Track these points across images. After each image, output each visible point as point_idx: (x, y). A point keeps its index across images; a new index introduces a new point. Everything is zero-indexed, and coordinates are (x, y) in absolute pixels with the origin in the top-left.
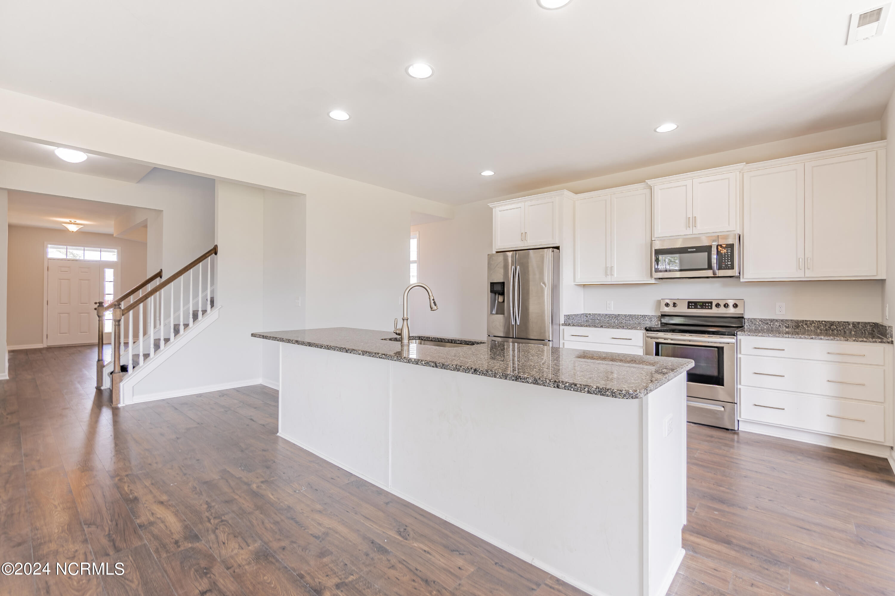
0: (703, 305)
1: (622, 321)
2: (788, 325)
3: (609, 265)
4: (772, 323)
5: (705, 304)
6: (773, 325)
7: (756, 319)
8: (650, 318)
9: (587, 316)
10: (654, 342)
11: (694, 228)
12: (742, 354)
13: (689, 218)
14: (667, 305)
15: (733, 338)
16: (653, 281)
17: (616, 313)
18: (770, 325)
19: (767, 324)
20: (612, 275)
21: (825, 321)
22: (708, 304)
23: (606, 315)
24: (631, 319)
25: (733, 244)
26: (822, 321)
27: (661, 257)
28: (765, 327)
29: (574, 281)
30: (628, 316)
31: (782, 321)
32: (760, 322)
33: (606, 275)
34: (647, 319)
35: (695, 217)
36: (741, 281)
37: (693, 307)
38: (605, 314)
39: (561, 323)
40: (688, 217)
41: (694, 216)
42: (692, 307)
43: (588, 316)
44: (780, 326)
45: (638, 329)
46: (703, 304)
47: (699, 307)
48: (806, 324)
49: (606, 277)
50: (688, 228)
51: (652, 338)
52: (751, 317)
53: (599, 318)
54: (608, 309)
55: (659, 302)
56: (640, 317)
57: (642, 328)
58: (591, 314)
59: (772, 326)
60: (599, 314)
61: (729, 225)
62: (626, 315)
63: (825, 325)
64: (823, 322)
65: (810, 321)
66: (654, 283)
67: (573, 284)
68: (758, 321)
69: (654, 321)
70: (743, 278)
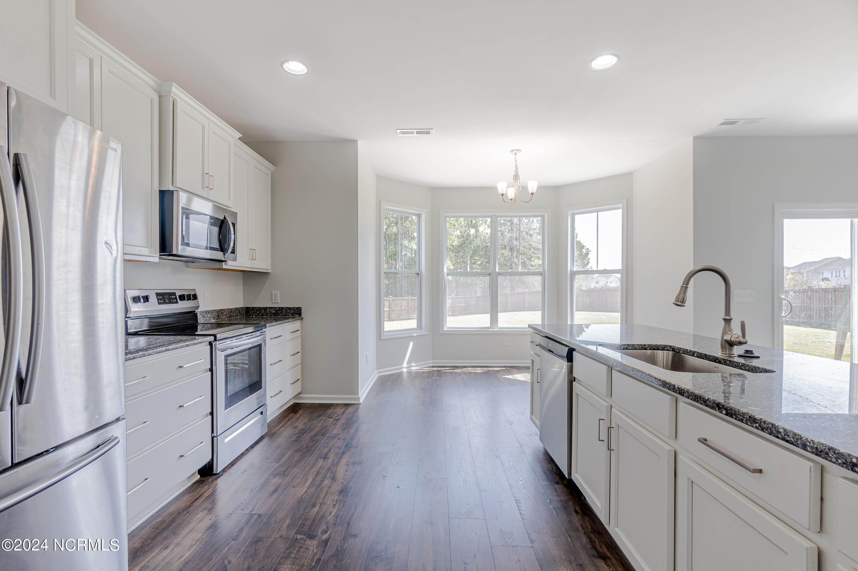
0: (169, 298)
5: (171, 297)
10: (224, 357)
11: (209, 190)
13: (206, 174)
22: (174, 297)
41: (210, 174)
46: (169, 296)
50: (205, 189)
51: (222, 350)
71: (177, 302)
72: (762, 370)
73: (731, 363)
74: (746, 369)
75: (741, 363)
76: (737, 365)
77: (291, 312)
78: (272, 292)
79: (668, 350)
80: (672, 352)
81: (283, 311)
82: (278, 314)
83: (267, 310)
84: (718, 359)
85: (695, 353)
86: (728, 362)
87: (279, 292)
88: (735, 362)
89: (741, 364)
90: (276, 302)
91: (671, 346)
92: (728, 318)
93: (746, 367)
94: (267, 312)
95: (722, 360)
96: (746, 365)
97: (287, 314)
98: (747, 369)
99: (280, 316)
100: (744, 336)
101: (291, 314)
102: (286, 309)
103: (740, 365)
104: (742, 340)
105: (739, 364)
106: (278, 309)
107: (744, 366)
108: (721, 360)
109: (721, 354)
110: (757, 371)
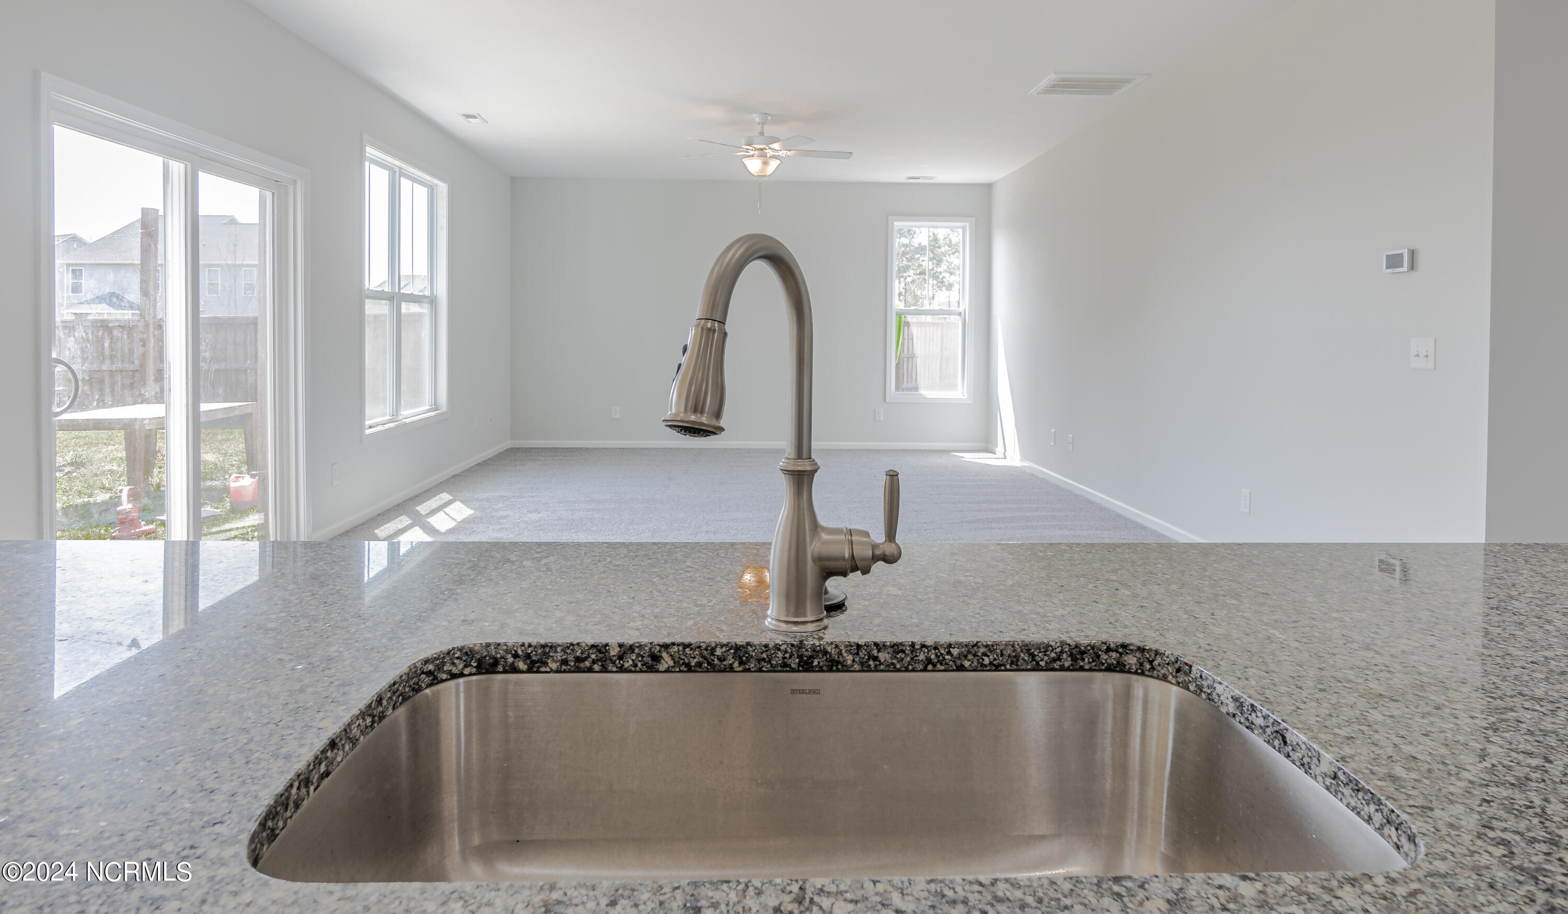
72: (1062, 652)
73: (901, 655)
74: (982, 665)
75: (960, 645)
76: (933, 657)
79: (454, 676)
80: (474, 678)
84: (825, 652)
85: (664, 655)
86: (883, 656)
88: (923, 646)
89: (955, 652)
91: (471, 650)
92: (805, 466)
93: (985, 654)
95: (849, 652)
96: (982, 650)
98: (991, 663)
100: (891, 534)
103: (952, 655)
104: (889, 549)
105: (949, 653)
107: (975, 655)
108: (840, 653)
109: (784, 627)
110: (1038, 663)
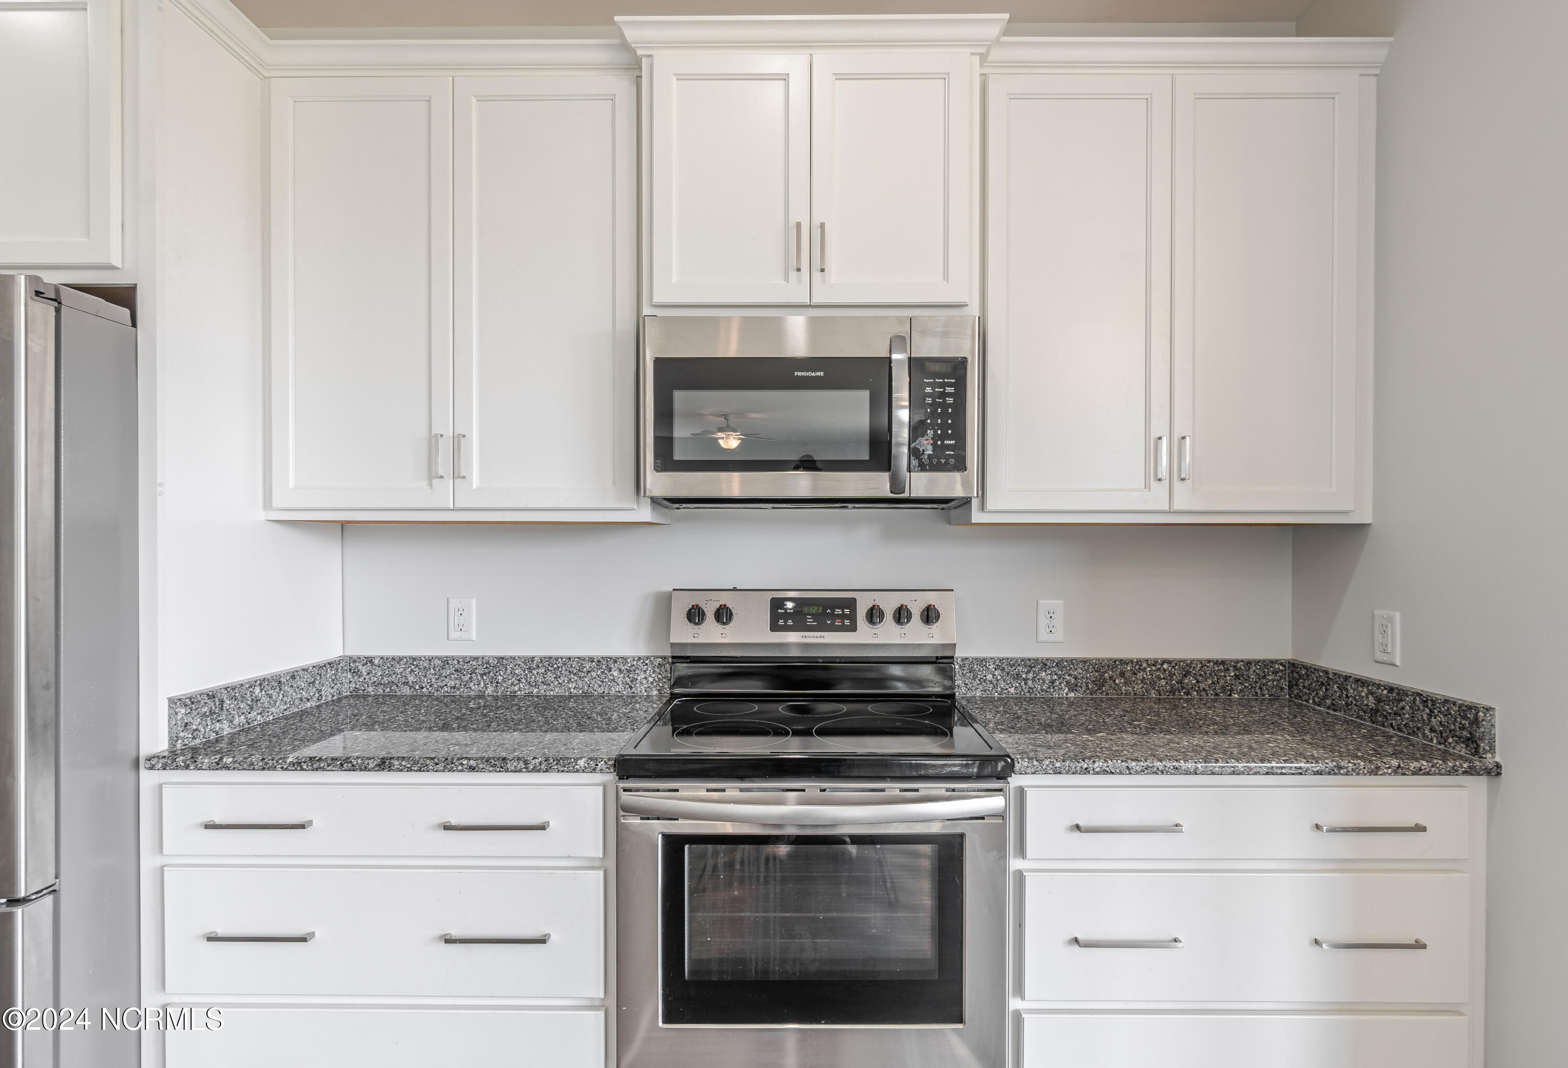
0: (824, 614)
1: (516, 688)
2: (1076, 678)
3: (443, 426)
4: (1030, 676)
5: (833, 611)
6: (1033, 680)
7: (985, 659)
8: (629, 671)
9: (356, 672)
10: (660, 836)
11: (817, 275)
12: (1030, 859)
13: (799, 225)
14: (695, 615)
15: (1000, 790)
16: (645, 513)
17: (491, 651)
18: (1026, 680)
19: (1018, 676)
20: (457, 475)
21: (1169, 662)
22: (843, 611)
23: (446, 661)
24: (550, 677)
25: (964, 361)
26: (1164, 662)
27: (680, 397)
28: (1012, 690)
29: (268, 504)
30: (538, 667)
31: (1059, 663)
32: (997, 673)
33: (432, 475)
34: (615, 673)
35: (822, 226)
36: (975, 519)
37: (790, 622)
38: (439, 658)
39: (145, 751)
40: (793, 220)
41: (816, 222)
42: (786, 622)
43: (364, 670)
44: (1053, 682)
45: (577, 771)
46: (825, 610)
47: (810, 621)
48: (1122, 674)
49: (430, 485)
50: (793, 275)
51: (647, 814)
52: (972, 654)
53: (411, 679)
54: (454, 634)
55: (664, 602)
56: (588, 665)
57: (601, 765)
58: (376, 662)
59: (1030, 682)
60: (414, 659)
61: (946, 277)
62: (533, 658)
63: (1171, 675)
64: (1165, 666)
65: (1132, 661)
66: (649, 520)
67: (262, 516)
68: (992, 667)
69: (644, 682)
70: (983, 507)
71: (853, 628)
77: (1433, 719)
78: (1373, 615)
81: (1403, 708)
82: (1385, 716)
83: (1347, 690)
87: (1398, 616)
90: (1385, 658)
94: (1347, 697)
97: (1418, 729)
99: (1391, 730)
101: (1432, 730)
102: (1415, 699)
106: (1385, 692)
